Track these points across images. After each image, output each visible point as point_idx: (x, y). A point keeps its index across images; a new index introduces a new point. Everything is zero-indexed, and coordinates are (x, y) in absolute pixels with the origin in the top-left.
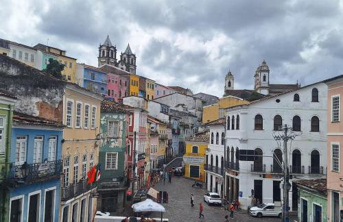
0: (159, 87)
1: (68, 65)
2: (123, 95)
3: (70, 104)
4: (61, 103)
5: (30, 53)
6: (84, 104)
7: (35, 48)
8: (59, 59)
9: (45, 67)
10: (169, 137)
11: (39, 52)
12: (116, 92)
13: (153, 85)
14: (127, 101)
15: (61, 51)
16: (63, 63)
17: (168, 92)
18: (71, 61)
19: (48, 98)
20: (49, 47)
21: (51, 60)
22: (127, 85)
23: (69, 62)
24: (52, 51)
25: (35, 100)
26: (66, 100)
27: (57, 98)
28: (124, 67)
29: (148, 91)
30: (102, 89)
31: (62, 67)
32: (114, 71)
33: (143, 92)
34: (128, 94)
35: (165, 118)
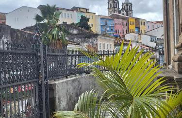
0: (149, 24)
1: (91, 17)
2: (125, 33)
3: (100, 44)
4: (97, 44)
5: (71, 13)
6: (106, 43)
7: (72, 10)
8: (85, 15)
9: (79, 21)
10: (158, 57)
11: (75, 12)
12: (120, 31)
13: (145, 23)
14: (128, 37)
15: (86, 9)
16: (88, 17)
17: (156, 26)
18: (93, 15)
19: (91, 43)
20: (80, 8)
21: (82, 17)
22: (127, 25)
23: (91, 15)
24: (81, 10)
25: (86, 44)
27: (95, 42)
28: (125, 12)
29: (142, 27)
30: (112, 30)
31: (88, 20)
32: (118, 17)
33: (138, 28)
34: (128, 32)
35: (153, 45)
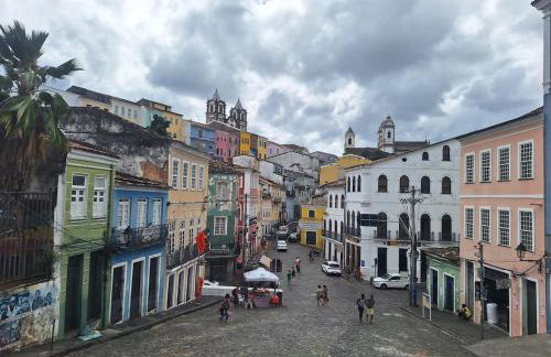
0: (271, 146)
1: (174, 121)
2: (232, 154)
3: (176, 164)
4: (167, 162)
5: (133, 108)
6: (191, 164)
7: (138, 104)
8: (164, 115)
9: (149, 124)
10: (283, 200)
11: (143, 107)
12: (225, 151)
13: (266, 143)
14: (237, 161)
15: (166, 107)
16: (169, 120)
17: (281, 151)
18: (177, 117)
19: (152, 157)
20: (154, 103)
21: (155, 116)
22: (238, 143)
23: (174, 118)
24: (156, 106)
25: (139, 159)
26: (172, 159)
27: (163, 158)
28: (234, 123)
29: (260, 149)
30: (211, 147)
31: (167, 124)
32: (223, 128)
33: (254, 150)
34: (238, 153)
35: (278, 179)
